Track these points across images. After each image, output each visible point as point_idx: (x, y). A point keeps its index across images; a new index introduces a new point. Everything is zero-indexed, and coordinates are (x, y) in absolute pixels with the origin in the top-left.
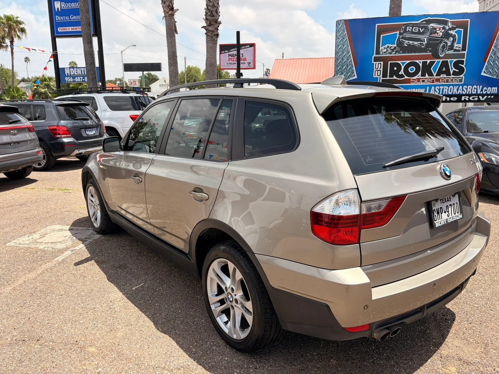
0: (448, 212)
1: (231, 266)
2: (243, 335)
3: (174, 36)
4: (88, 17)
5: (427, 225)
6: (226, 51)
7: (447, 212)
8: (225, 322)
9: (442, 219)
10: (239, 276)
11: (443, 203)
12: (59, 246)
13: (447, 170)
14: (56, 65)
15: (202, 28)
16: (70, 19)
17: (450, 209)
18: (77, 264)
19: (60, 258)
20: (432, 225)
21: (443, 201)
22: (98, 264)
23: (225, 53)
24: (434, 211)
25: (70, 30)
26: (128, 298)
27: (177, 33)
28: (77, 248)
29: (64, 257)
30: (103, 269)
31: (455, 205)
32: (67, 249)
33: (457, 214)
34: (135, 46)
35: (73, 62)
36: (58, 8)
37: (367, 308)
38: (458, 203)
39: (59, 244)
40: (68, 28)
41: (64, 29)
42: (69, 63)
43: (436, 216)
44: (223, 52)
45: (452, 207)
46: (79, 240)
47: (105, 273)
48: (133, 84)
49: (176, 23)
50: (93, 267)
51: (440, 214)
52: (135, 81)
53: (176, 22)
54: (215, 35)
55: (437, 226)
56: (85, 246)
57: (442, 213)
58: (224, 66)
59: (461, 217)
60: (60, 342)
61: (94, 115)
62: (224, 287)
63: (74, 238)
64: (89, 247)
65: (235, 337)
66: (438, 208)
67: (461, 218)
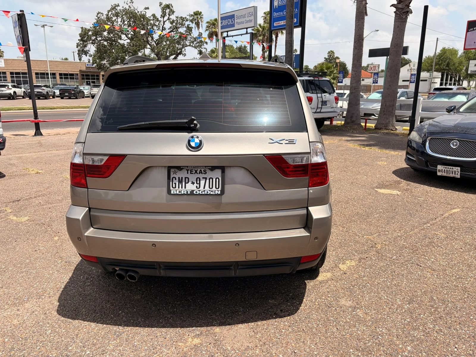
0: (200, 184)
5: (165, 189)
6: (474, 29)
7: (197, 183)
9: (185, 188)
11: (191, 173)
13: (194, 142)
15: (391, 6)
16: (284, 14)
17: (202, 182)
20: (169, 191)
21: (191, 172)
24: (174, 179)
25: (283, 24)
27: (367, 15)
31: (214, 180)
33: (214, 188)
34: (377, 31)
36: (276, 6)
38: (220, 178)
40: (281, 22)
41: (278, 23)
43: (175, 184)
44: (472, 29)
45: (208, 181)
48: (373, 69)
49: (367, 5)
51: (184, 183)
52: (375, 67)
53: (367, 4)
54: (404, 12)
55: (173, 193)
57: (188, 183)
58: (469, 45)
59: (219, 193)
66: (182, 178)
67: (218, 195)
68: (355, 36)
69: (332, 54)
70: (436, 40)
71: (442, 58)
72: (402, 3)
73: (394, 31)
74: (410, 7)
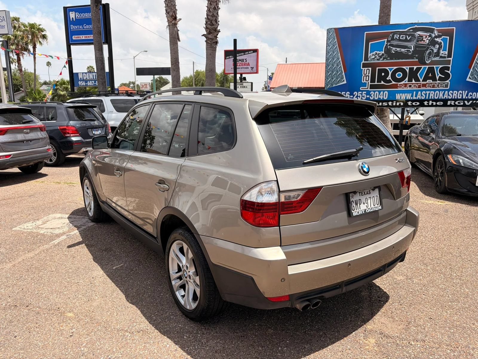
0: (368, 203)
1: (185, 247)
2: (194, 306)
3: (177, 43)
4: (100, 26)
5: (345, 213)
6: (230, 57)
7: (366, 203)
8: (182, 296)
9: (360, 209)
10: (191, 255)
11: (362, 195)
12: (57, 232)
13: (365, 167)
14: (71, 70)
15: (202, 36)
16: (84, 28)
17: (369, 201)
18: (69, 247)
19: (56, 242)
20: (349, 214)
21: (362, 194)
22: (87, 247)
23: (230, 58)
24: (352, 202)
25: (84, 38)
26: (108, 276)
27: (179, 40)
28: (72, 233)
29: (59, 241)
30: (91, 252)
31: (375, 198)
32: (64, 234)
33: (376, 205)
34: (146, 51)
35: (91, 67)
36: (73, 18)
37: (284, 281)
38: (378, 196)
39: (58, 230)
40: (81, 36)
41: (78, 37)
42: (87, 67)
43: (354, 206)
44: (228, 57)
45: (372, 199)
46: (75, 226)
47: (92, 255)
48: (144, 87)
49: (179, 32)
50: (83, 249)
51: (359, 205)
52: (146, 85)
53: (179, 30)
54: (214, 42)
55: (354, 215)
56: (79, 232)
57: (361, 204)
58: (228, 70)
59: (381, 208)
60: (45, 308)
61: (101, 116)
62: (181, 265)
63: (71, 225)
64: (83, 234)
65: (188, 307)
66: (357, 200)
67: (380, 209)
68: (171, 59)
69: (91, 69)
70: (193, 63)
71: (197, 79)
72: (211, 34)
73: (207, 58)
74: (217, 39)
